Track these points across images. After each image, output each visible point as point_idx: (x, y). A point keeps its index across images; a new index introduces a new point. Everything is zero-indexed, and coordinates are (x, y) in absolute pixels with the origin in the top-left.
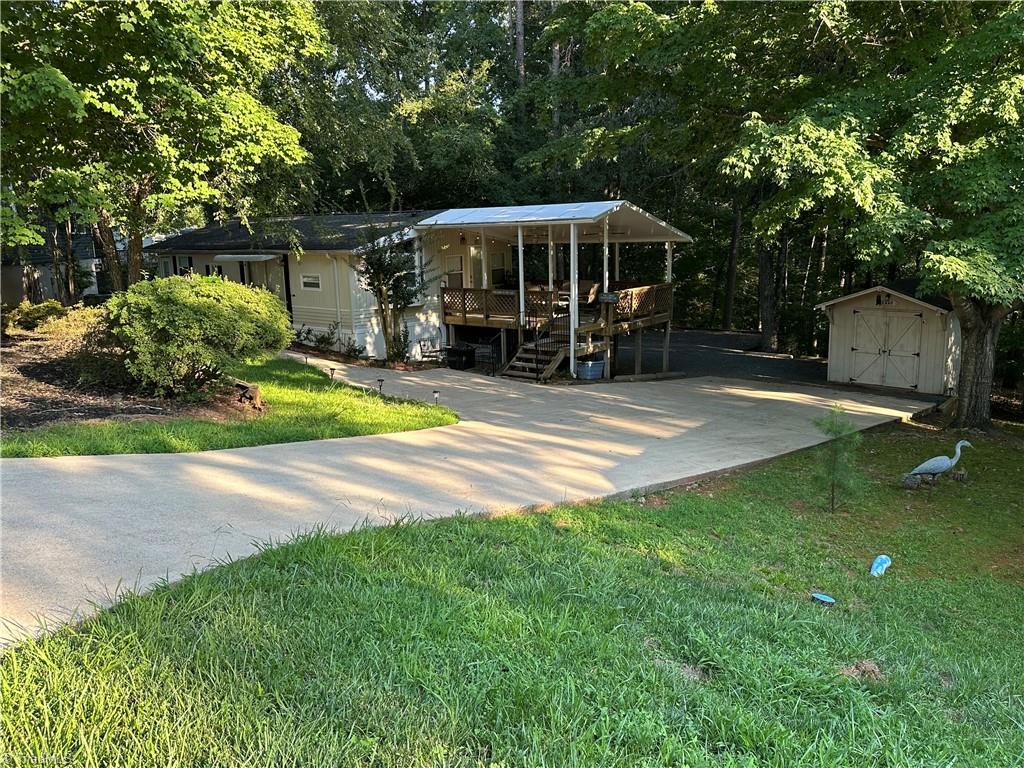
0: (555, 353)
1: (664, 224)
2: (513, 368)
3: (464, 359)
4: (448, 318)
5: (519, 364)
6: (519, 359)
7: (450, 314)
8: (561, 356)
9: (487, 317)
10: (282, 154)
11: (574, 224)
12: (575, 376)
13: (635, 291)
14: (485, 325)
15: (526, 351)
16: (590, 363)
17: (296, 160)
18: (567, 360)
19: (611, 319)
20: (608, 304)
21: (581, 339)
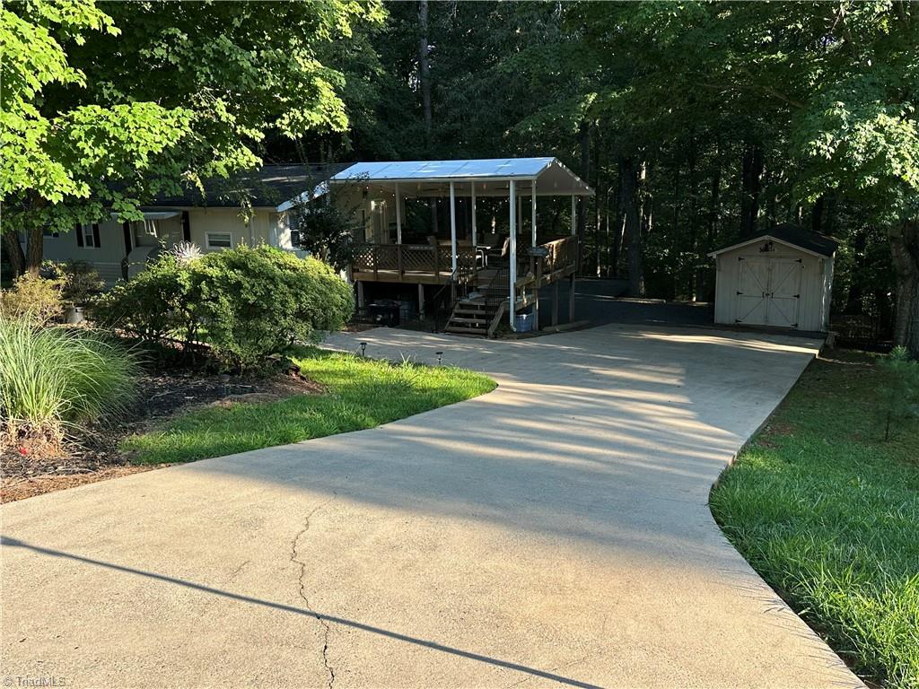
0: (497, 308)
1: (578, 179)
2: (452, 324)
3: (392, 316)
4: (355, 274)
5: (460, 320)
6: (458, 315)
7: (358, 271)
8: (501, 311)
9: (403, 272)
10: (328, 120)
11: (514, 181)
12: (515, 330)
13: (554, 243)
14: (400, 280)
15: (462, 306)
16: (525, 316)
17: (341, 127)
18: (507, 314)
19: (539, 272)
20: (536, 258)
21: (518, 293)
